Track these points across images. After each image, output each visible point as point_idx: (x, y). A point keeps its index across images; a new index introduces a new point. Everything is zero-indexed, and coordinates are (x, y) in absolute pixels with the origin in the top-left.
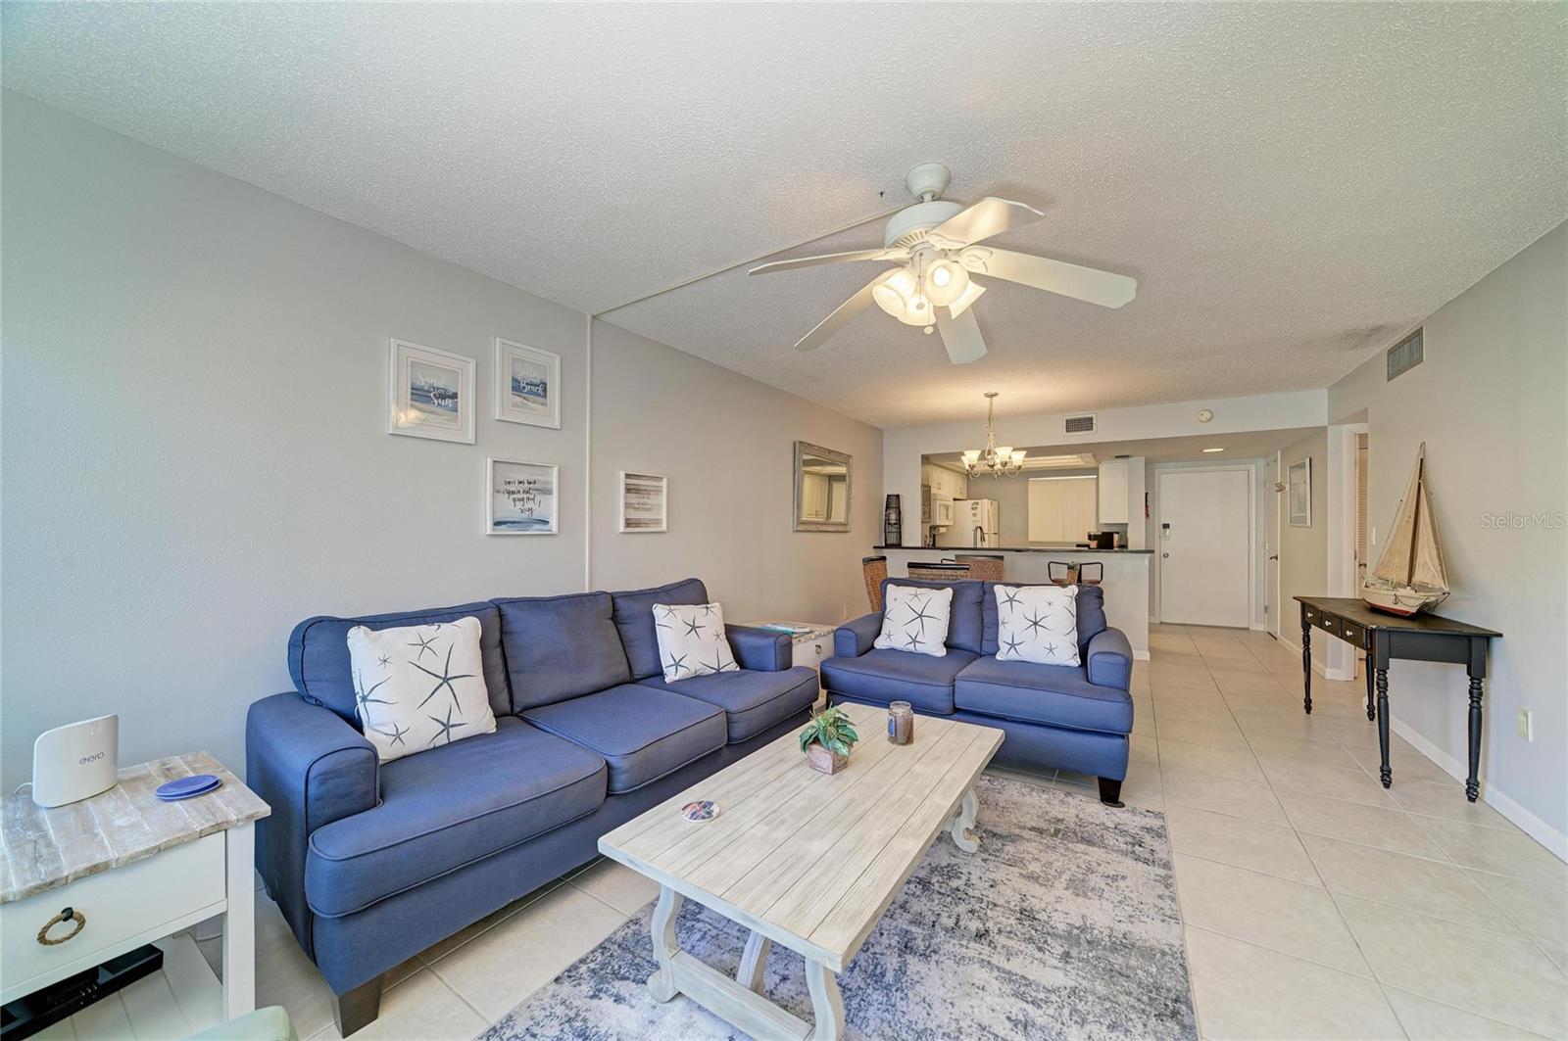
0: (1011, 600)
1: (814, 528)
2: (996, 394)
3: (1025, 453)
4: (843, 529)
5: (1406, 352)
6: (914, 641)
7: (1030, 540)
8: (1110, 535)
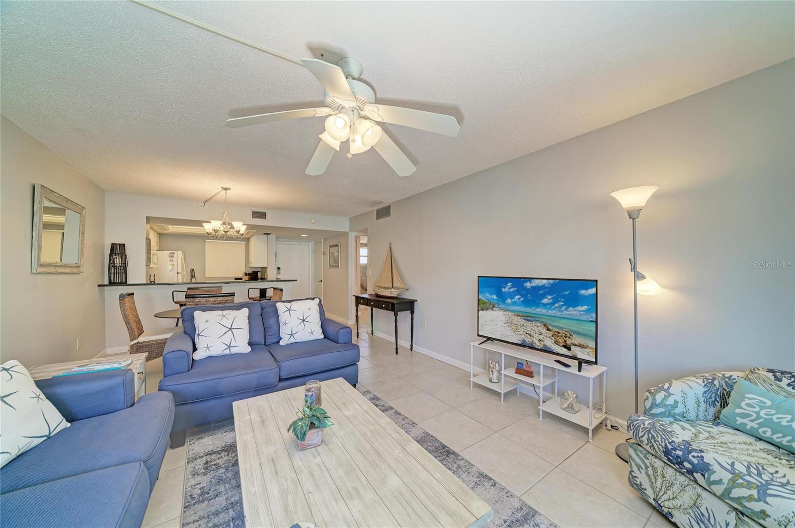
0: (289, 310)
1: (51, 270)
2: (229, 189)
3: (246, 226)
4: (75, 270)
5: (383, 212)
6: (229, 347)
7: (207, 276)
8: (256, 273)
